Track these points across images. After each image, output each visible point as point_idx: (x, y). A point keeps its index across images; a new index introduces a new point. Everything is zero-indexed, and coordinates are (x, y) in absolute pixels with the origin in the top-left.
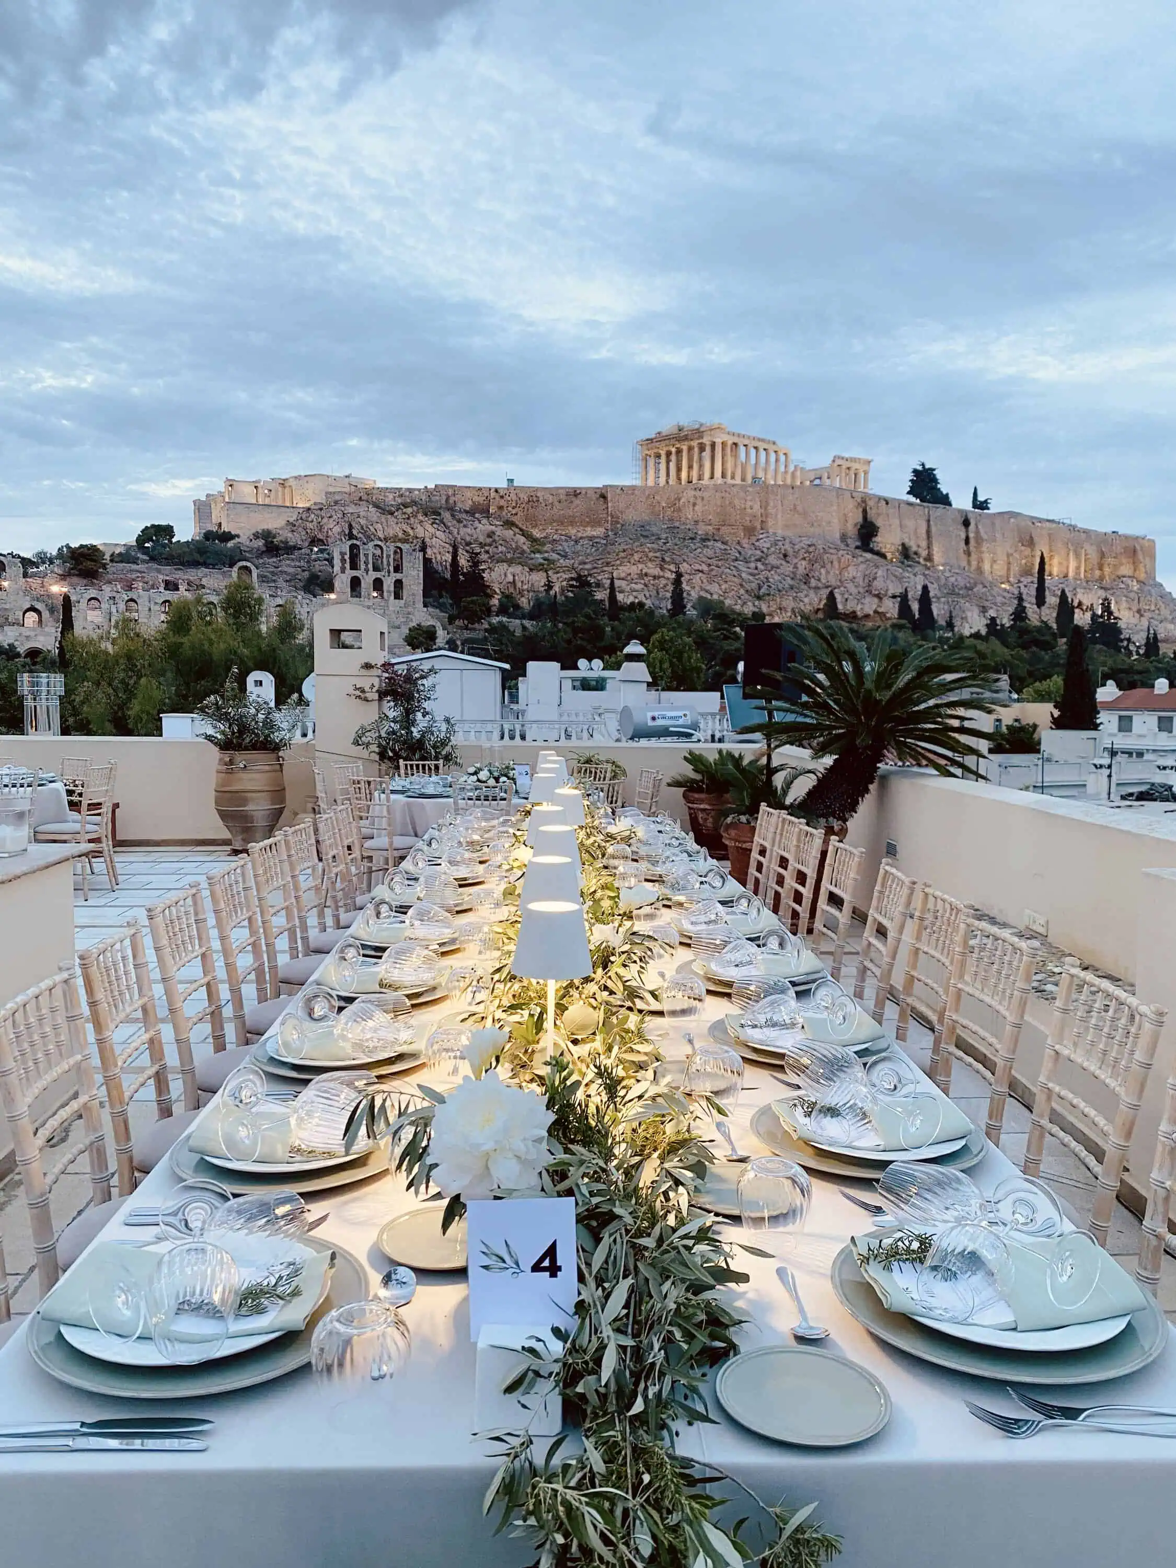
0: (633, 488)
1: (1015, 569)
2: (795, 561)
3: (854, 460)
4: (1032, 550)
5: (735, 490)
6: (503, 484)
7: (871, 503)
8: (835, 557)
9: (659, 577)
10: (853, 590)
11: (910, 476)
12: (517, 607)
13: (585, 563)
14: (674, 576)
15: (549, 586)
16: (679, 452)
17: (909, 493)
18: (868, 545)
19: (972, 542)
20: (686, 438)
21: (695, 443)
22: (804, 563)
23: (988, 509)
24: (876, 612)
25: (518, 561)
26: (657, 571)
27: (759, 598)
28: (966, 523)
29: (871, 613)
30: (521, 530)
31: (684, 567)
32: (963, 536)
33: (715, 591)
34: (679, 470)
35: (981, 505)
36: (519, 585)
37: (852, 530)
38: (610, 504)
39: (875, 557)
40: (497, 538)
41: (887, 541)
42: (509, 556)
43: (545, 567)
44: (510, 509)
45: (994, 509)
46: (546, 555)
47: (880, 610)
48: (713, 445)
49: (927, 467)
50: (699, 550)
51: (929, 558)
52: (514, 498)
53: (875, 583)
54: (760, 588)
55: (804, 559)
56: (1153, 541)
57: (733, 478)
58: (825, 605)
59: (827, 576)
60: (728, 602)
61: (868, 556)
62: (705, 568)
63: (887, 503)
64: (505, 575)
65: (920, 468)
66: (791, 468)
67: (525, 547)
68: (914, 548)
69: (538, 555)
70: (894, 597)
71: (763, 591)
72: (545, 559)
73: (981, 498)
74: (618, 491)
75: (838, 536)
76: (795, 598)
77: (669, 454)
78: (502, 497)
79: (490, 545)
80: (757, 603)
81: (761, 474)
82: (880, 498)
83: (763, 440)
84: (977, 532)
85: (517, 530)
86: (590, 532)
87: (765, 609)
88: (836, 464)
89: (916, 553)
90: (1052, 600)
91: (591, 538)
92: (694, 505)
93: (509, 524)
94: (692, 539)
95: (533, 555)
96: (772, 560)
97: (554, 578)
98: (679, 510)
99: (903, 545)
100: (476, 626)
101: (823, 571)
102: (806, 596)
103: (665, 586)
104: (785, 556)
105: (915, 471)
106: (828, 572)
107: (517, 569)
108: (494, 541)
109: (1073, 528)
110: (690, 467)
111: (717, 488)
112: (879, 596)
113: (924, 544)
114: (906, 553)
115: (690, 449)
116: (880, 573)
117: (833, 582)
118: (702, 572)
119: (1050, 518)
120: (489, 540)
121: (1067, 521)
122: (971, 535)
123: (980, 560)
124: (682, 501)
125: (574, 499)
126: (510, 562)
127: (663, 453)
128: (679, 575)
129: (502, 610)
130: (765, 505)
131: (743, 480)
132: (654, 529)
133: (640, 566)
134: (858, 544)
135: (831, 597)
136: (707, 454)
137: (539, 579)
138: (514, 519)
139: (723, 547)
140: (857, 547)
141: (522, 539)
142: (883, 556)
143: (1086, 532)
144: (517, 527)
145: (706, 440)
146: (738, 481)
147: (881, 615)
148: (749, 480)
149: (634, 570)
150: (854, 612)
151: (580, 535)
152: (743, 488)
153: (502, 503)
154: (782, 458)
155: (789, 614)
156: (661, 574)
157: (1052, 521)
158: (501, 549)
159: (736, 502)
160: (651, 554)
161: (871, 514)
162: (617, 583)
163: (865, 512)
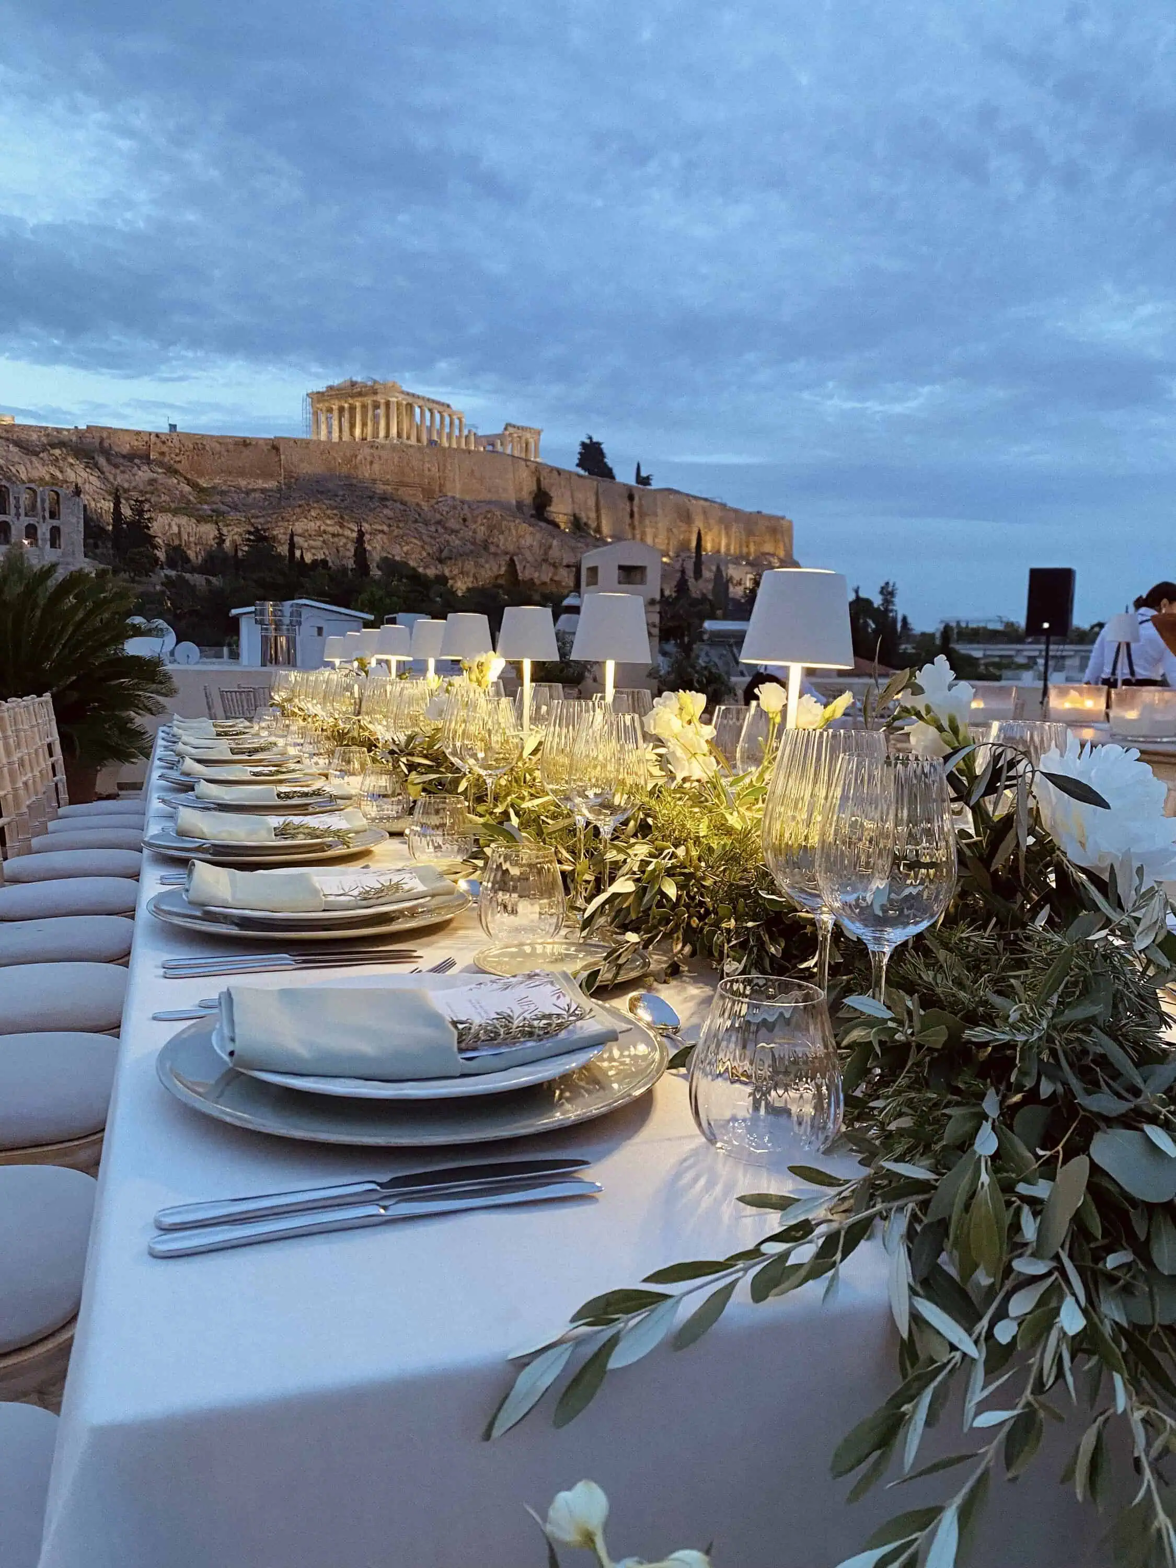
0: (307, 443)
1: (674, 543)
2: (474, 526)
3: (523, 429)
4: (690, 526)
5: (411, 451)
6: (166, 430)
7: (544, 473)
8: (512, 524)
9: (338, 535)
10: (530, 558)
11: (578, 449)
12: (187, 560)
13: (257, 517)
14: (355, 535)
15: (221, 539)
16: (352, 409)
17: (578, 465)
18: (543, 514)
19: (636, 516)
20: (360, 394)
21: (369, 401)
22: (482, 528)
23: (649, 484)
24: (551, 580)
25: (184, 511)
26: (336, 529)
27: (441, 561)
28: (631, 498)
29: (548, 580)
30: (186, 478)
31: (366, 527)
32: (628, 510)
33: (398, 553)
34: (352, 426)
35: (644, 481)
36: (185, 537)
37: (528, 500)
38: (282, 457)
39: (550, 527)
40: (160, 487)
41: (560, 510)
42: (173, 505)
43: (216, 517)
44: (173, 456)
45: (655, 485)
46: (215, 506)
47: (556, 578)
48: (388, 404)
49: (595, 440)
50: (378, 510)
51: (598, 530)
52: (178, 445)
53: (551, 552)
54: (441, 551)
55: (483, 524)
56: (791, 522)
57: (408, 438)
58: (506, 571)
59: (505, 542)
60: (412, 563)
61: (543, 524)
62: (385, 528)
63: (559, 474)
64: (170, 525)
65: (587, 441)
66: (465, 432)
67: (191, 498)
68: (585, 520)
69: (206, 507)
70: (568, 566)
71: (445, 553)
72: (213, 511)
73: (644, 474)
74: (292, 443)
75: (514, 502)
76: (476, 562)
77: (341, 410)
78: (164, 443)
79: (152, 493)
80: (439, 566)
81: (435, 438)
82: (552, 469)
83: (438, 403)
84: (640, 506)
85: (182, 479)
86: (261, 484)
87: (447, 573)
88: (507, 433)
89: (586, 524)
90: (708, 574)
91: (263, 491)
92: (371, 463)
93: (172, 471)
94: (371, 498)
95: (199, 506)
96: (453, 524)
97: (225, 531)
98: (356, 467)
99: (574, 515)
100: (144, 579)
101: (501, 537)
102: (487, 562)
103: (345, 544)
104: (465, 520)
105: (583, 445)
106: (506, 540)
107: (183, 520)
108: (156, 489)
109: (723, 506)
110: (364, 425)
111: (394, 448)
112: (554, 565)
113: (593, 515)
114: (578, 525)
115: (364, 407)
116: (555, 543)
117: (511, 548)
118: (382, 532)
119: (704, 496)
120: (149, 488)
121: (718, 500)
122: (636, 509)
123: (643, 534)
124: (359, 458)
125: (243, 449)
126: (175, 512)
127: (335, 407)
128: (361, 534)
129: (171, 563)
130: (442, 468)
131: (419, 440)
132: (330, 485)
133: (318, 523)
134: (534, 512)
135: (511, 564)
136: (381, 411)
137: (209, 531)
138: (177, 466)
139: (402, 507)
140: (532, 516)
141: (187, 489)
142: (557, 526)
143: (736, 511)
144: (181, 475)
145: (381, 399)
146: (413, 441)
147: (558, 583)
148: (425, 442)
149: (312, 526)
150: (532, 579)
151: (250, 487)
152: (419, 448)
153: (165, 449)
154: (457, 422)
155: (471, 579)
156: (341, 531)
157: (706, 500)
158: (164, 498)
159: (415, 463)
160: (329, 512)
161: (545, 483)
162: (296, 539)
163: (538, 481)
